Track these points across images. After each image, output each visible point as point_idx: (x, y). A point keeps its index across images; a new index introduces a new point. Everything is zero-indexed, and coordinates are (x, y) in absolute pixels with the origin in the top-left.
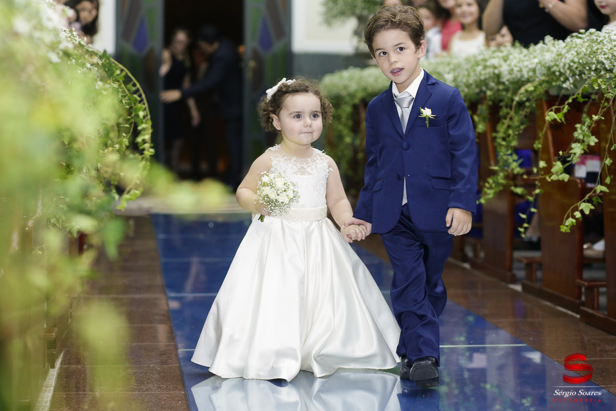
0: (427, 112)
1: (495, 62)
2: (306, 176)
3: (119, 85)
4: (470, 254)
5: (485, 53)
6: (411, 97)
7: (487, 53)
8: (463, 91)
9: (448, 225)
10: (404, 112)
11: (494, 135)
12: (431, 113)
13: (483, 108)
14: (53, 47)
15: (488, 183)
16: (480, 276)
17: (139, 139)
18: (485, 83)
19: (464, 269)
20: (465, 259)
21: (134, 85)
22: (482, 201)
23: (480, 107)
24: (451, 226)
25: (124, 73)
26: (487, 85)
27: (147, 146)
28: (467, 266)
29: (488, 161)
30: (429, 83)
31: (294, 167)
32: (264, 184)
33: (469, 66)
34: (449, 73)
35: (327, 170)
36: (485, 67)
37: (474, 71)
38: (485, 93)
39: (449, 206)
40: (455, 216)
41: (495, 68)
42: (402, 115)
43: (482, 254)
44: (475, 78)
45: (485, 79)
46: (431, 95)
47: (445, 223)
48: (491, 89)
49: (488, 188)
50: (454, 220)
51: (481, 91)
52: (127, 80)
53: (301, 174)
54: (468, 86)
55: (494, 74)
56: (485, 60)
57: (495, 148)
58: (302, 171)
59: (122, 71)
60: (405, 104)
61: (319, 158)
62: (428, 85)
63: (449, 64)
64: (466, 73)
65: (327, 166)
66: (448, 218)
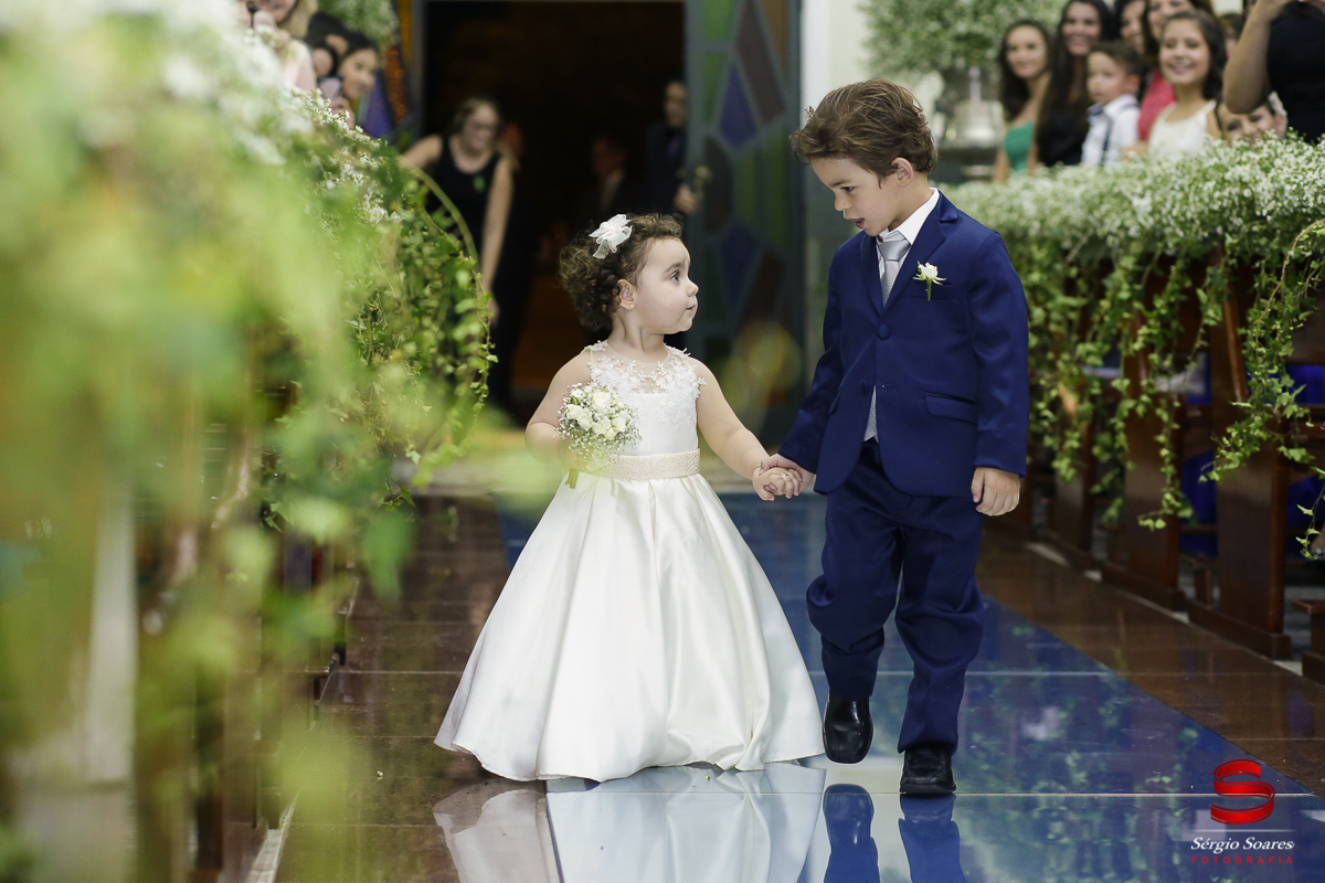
0: (929, 272)
1: (1243, 172)
2: (656, 395)
3: (417, 215)
4: (1190, 592)
5: (1221, 152)
6: (905, 242)
7: (1226, 154)
8: (1174, 235)
9: (976, 500)
10: (890, 268)
11: (1242, 331)
12: (937, 273)
13: (1217, 273)
14: (266, 127)
15: (1229, 436)
16: (1210, 639)
17: (459, 333)
18: (1221, 217)
19: (1178, 623)
20: (1179, 603)
21: (448, 214)
22: (1215, 476)
23: (1209, 270)
24: (981, 501)
25: (424, 190)
26: (1225, 223)
27: (474, 347)
28: (1183, 617)
29: (1231, 388)
30: (944, 219)
31: (633, 379)
32: (572, 400)
33: (1186, 181)
34: (1142, 196)
35: (695, 384)
36: (1222, 183)
37: (1198, 191)
38: (1223, 240)
39: (976, 463)
40: (987, 483)
41: (1244, 185)
42: (885, 274)
43: (1216, 593)
44: (1201, 207)
45: (1223, 209)
46: (943, 242)
47: (971, 496)
48: (1235, 232)
49: (1228, 449)
50: (987, 489)
51: (1213, 235)
52: (432, 204)
53: (647, 392)
54: (1185, 224)
55: (1242, 197)
56: (1220, 168)
57: (1243, 360)
58: (649, 385)
59: (421, 183)
60: (893, 253)
61: (679, 363)
62: (941, 222)
63: (1143, 176)
64: (1180, 196)
65: (694, 376)
66: (976, 485)
